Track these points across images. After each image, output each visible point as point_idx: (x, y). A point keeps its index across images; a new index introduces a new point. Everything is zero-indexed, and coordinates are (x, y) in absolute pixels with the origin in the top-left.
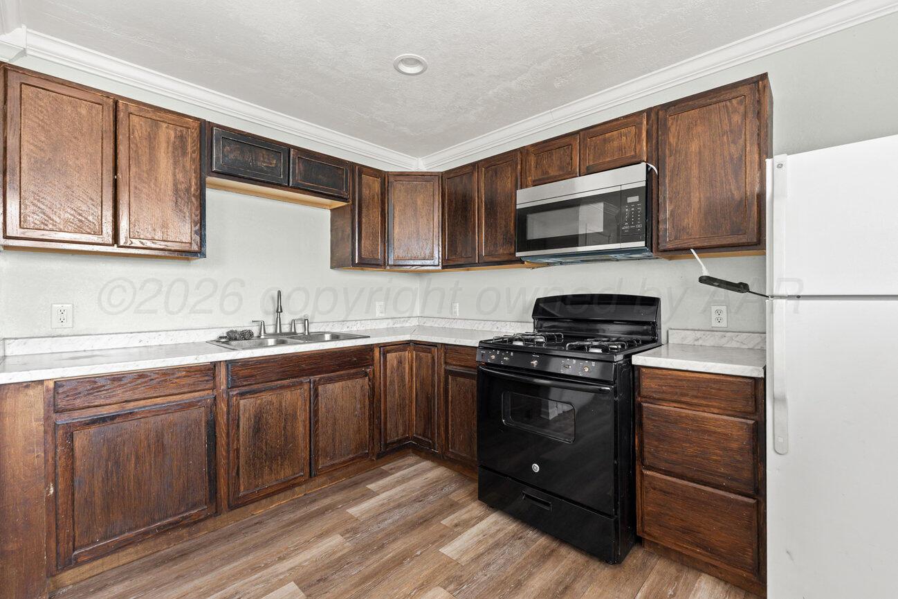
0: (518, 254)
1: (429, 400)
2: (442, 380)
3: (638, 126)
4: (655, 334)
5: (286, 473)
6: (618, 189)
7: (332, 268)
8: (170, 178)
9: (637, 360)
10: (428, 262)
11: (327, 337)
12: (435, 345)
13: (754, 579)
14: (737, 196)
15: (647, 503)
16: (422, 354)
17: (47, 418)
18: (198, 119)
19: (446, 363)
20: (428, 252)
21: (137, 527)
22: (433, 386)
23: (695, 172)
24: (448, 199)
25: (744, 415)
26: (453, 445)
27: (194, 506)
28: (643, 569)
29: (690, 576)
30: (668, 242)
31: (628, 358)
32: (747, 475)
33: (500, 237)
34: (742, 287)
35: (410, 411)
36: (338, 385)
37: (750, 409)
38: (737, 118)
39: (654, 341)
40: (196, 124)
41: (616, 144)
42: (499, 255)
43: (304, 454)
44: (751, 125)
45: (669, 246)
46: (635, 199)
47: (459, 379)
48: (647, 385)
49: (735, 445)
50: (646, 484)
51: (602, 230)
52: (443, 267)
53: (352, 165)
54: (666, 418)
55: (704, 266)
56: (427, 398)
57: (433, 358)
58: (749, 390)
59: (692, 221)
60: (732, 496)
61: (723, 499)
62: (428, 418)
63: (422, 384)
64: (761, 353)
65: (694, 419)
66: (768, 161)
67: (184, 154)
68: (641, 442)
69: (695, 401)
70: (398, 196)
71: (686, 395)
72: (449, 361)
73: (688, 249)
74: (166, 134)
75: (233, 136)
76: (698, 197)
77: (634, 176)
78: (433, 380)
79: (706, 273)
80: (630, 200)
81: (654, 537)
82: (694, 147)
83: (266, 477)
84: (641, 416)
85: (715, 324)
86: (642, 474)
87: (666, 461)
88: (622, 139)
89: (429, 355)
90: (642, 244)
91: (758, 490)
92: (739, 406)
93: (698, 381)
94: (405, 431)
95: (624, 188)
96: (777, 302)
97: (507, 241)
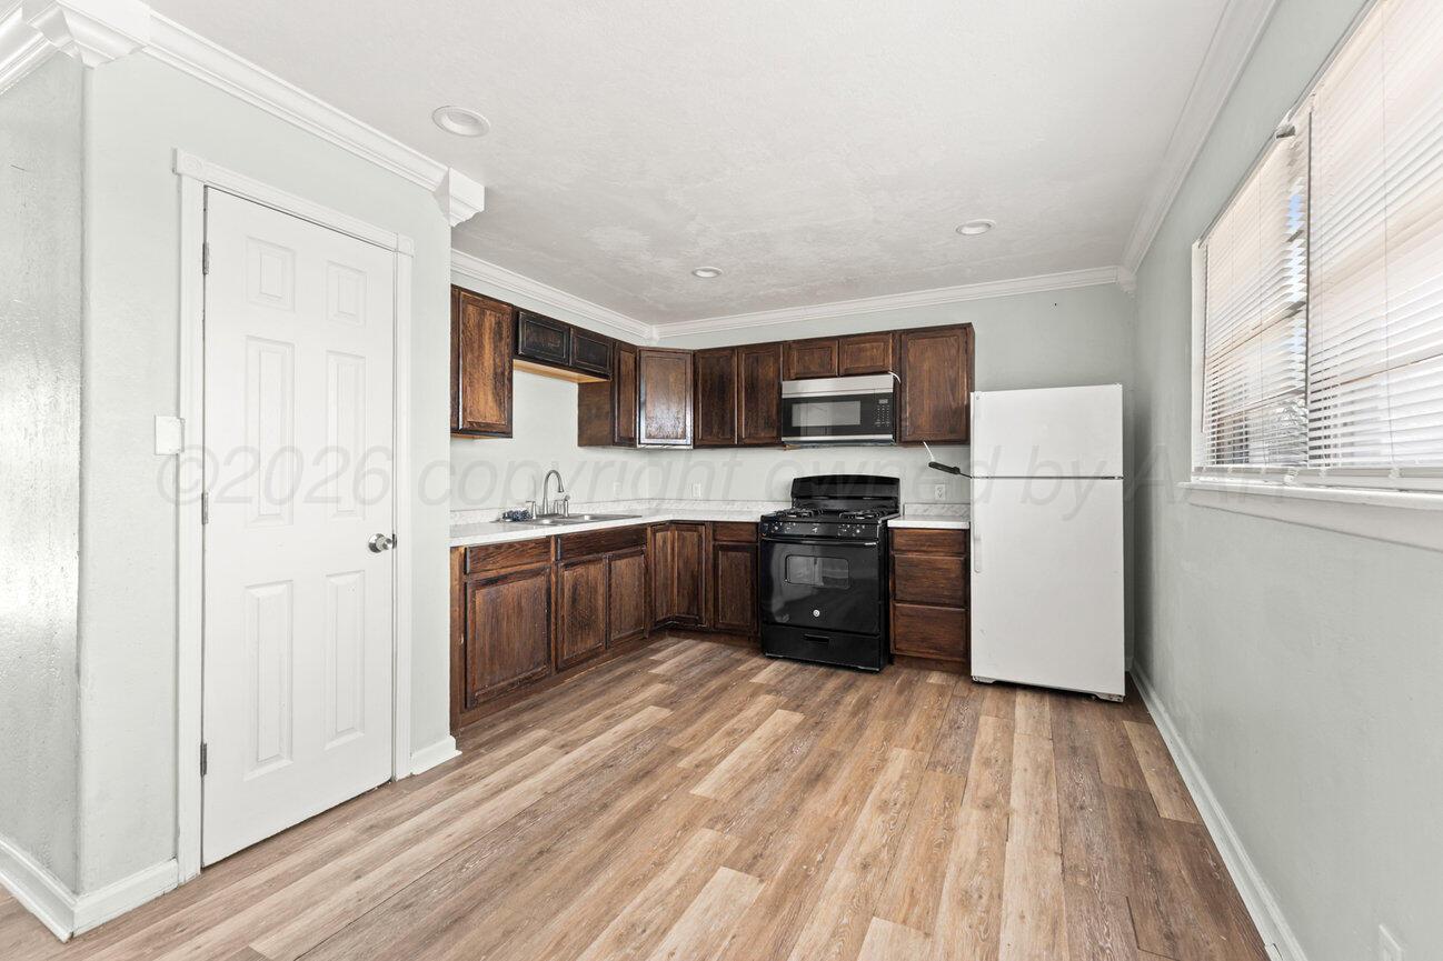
0: (783, 439)
1: (695, 578)
2: (711, 556)
3: (886, 343)
4: (897, 507)
5: (591, 643)
6: (872, 392)
7: (580, 445)
8: (492, 362)
9: (891, 523)
10: (681, 441)
11: (587, 518)
12: (702, 523)
13: (964, 660)
14: (954, 405)
15: (899, 627)
16: (685, 534)
17: (461, 578)
18: (512, 306)
19: (715, 540)
20: (680, 431)
21: (507, 679)
22: (700, 563)
23: (926, 384)
24: (703, 379)
25: (959, 554)
26: (724, 617)
27: (538, 665)
28: (897, 674)
29: (927, 673)
30: (908, 435)
31: (885, 522)
32: (960, 593)
33: (761, 422)
34: (955, 471)
35: (672, 592)
36: (624, 561)
37: (962, 551)
38: (954, 351)
39: (897, 512)
40: (509, 310)
41: (868, 354)
42: (760, 439)
43: (602, 626)
44: (962, 356)
45: (909, 439)
46: (886, 401)
47: (730, 553)
48: (898, 541)
49: (953, 575)
50: (897, 613)
51: (859, 423)
52: (694, 448)
53: (614, 342)
54: (912, 564)
55: (932, 454)
56: (692, 576)
57: (700, 536)
58: (961, 538)
59: (924, 421)
60: (952, 609)
61: (946, 612)
62: (694, 596)
63: (686, 563)
64: (967, 517)
65: (929, 562)
66: (972, 394)
67: (501, 339)
68: (894, 583)
69: (930, 549)
70: (649, 372)
71: (924, 545)
72: (718, 537)
73: (921, 442)
74: (490, 320)
75: (533, 320)
76: (928, 405)
77: (883, 384)
78: (700, 558)
79: (933, 460)
80: (881, 402)
81: (901, 650)
82: (926, 366)
83: (579, 645)
84: (894, 564)
85: (937, 498)
86: (894, 606)
87: (911, 594)
88: (872, 352)
89: (695, 534)
90: (890, 437)
91: (965, 602)
92: (956, 549)
93: (930, 535)
94: (667, 611)
95: (877, 392)
96: (975, 480)
97: (769, 424)
